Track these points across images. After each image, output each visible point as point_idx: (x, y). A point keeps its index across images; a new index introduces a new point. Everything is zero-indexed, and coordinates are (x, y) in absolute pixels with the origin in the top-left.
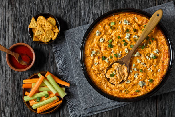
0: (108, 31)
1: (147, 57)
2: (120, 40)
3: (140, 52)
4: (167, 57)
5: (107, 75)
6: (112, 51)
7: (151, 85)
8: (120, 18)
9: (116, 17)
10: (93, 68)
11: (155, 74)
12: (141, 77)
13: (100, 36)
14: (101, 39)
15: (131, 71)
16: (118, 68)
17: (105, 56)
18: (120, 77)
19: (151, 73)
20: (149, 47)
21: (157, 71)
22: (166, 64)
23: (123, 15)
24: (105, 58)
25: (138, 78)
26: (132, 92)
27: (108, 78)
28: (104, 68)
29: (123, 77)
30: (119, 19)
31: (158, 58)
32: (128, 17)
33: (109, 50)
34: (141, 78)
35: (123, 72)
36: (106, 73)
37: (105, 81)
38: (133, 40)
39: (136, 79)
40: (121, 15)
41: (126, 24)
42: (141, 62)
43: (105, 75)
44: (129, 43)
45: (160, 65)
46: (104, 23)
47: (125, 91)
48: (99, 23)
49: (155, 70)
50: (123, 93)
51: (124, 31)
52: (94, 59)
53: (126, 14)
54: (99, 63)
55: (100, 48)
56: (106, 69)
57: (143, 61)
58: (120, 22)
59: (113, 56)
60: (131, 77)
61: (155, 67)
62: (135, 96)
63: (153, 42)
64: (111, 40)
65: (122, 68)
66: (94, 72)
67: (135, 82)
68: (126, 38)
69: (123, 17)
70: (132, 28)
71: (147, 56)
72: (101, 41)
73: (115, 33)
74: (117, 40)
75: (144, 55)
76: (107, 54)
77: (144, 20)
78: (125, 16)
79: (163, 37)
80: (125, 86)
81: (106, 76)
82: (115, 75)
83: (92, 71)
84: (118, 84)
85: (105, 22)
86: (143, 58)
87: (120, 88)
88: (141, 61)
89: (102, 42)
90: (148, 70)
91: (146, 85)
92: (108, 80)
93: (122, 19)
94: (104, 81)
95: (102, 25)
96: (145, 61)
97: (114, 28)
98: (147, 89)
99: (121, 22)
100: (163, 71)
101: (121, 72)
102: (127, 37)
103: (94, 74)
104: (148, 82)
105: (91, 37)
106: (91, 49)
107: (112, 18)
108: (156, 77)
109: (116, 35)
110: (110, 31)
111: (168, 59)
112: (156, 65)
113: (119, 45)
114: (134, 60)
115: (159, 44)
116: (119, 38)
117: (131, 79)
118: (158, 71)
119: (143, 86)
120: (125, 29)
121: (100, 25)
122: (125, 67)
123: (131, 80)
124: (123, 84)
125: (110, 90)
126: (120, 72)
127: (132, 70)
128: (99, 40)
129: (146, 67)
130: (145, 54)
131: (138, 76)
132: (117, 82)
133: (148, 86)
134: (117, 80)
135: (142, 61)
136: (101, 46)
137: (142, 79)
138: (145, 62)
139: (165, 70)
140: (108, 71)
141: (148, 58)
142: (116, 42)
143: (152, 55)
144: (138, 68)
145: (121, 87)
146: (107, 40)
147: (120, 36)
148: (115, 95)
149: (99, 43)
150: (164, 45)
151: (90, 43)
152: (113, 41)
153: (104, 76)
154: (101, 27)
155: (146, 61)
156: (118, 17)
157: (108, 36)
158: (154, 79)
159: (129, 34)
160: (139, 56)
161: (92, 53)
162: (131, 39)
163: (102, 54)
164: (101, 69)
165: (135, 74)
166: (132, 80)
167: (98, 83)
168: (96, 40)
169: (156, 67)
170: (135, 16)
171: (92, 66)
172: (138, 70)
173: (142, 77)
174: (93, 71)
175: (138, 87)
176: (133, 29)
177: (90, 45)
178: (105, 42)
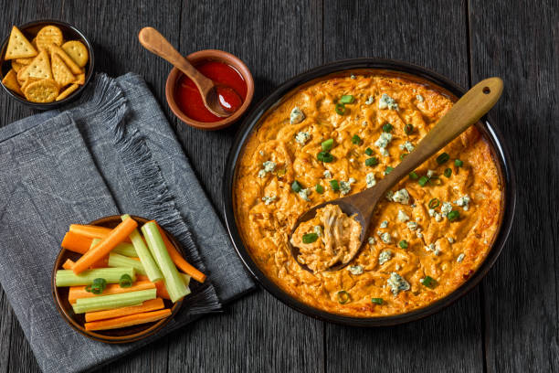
0: (328, 120)
1: (431, 212)
2: (358, 149)
3: (411, 192)
4: (492, 223)
5: (294, 235)
6: (326, 172)
7: (425, 294)
8: (372, 89)
9: (362, 83)
10: (256, 209)
11: (444, 266)
12: (400, 264)
13: (299, 126)
14: (300, 134)
15: (372, 241)
16: (332, 218)
17: (301, 180)
18: (333, 246)
19: (435, 259)
20: (443, 183)
21: (455, 257)
22: (485, 242)
23: (383, 83)
24: (301, 186)
25: (389, 263)
26: (360, 302)
27: (295, 245)
28: (291, 215)
29: (344, 252)
30: (367, 91)
31: (463, 222)
32: (397, 92)
33: (317, 165)
34: (397, 268)
35: (347, 236)
36: (293, 231)
37: (285, 255)
38: (398, 155)
39: (383, 268)
40: (378, 80)
41: (387, 108)
42: (407, 221)
43: (289, 238)
44: (385, 161)
45: (467, 242)
46: (321, 93)
47: (341, 294)
48: (306, 88)
49: (449, 254)
50: (333, 299)
51: (377, 127)
52: (266, 185)
53: (394, 80)
54: (278, 199)
55: (293, 159)
56: (294, 220)
57: (417, 219)
58: (371, 100)
59: (326, 188)
60: (366, 259)
61: (450, 245)
62: (368, 314)
63: (457, 173)
64: (331, 141)
65: (346, 225)
66: (258, 222)
67: (376, 275)
68: (377, 144)
69: (383, 88)
70: (404, 121)
71: (431, 207)
72: (301, 138)
73: (349, 128)
74: (348, 145)
75: (423, 205)
76: (309, 179)
77: (443, 107)
78: (387, 85)
79: (492, 165)
80: (344, 279)
81: (292, 241)
82: (318, 237)
83: (251, 218)
84: (321, 267)
85: (325, 89)
86: (417, 212)
87: (326, 283)
88: (408, 218)
89: (302, 142)
90: (427, 249)
91: (410, 290)
92: (296, 251)
93: (378, 94)
94: (281, 253)
95: (313, 94)
96: (421, 220)
97: (349, 112)
98: (410, 302)
99: (374, 101)
100: (474, 260)
101: (339, 232)
102: (383, 141)
103: (256, 226)
104: (418, 283)
105: (272, 123)
106: (265, 155)
107: (348, 82)
108: (448, 275)
109: (349, 133)
110: (334, 119)
111: (493, 228)
112: (455, 242)
113: (352, 160)
114: (388, 211)
115: (477, 185)
116: (355, 143)
117: (366, 263)
118: (459, 259)
119: (399, 292)
120: (380, 121)
121: (309, 94)
122: (354, 222)
123: (367, 268)
124: (338, 274)
125: (293, 281)
126: (336, 231)
127: (377, 239)
128: (296, 135)
129: (423, 238)
130: (425, 202)
131: (389, 260)
132: (321, 263)
133: (417, 294)
134: (321, 254)
135: (412, 218)
136: (296, 154)
137: (401, 268)
138: (422, 224)
139: (478, 260)
140: (301, 227)
141: (431, 215)
142: (345, 152)
143: (445, 205)
144: (395, 235)
145: (331, 279)
146: (317, 139)
147: (363, 135)
148: (307, 300)
149: (294, 143)
150: (490, 188)
151: (265, 137)
152: (336, 145)
153: (286, 240)
154: (311, 100)
155: (426, 221)
156: (366, 84)
157: (325, 129)
158: (438, 279)
159: (388, 136)
160: (406, 201)
161: (263, 168)
162: (393, 150)
163: (294, 174)
164: (280, 216)
165: (381, 251)
166: (371, 266)
167: (263, 254)
168: (286, 134)
169: (454, 246)
170: (418, 91)
171: (255, 203)
172: (394, 241)
173: (403, 265)
174: (255, 220)
175: (385, 292)
176: (404, 126)
177: (262, 144)
178: (311, 143)
